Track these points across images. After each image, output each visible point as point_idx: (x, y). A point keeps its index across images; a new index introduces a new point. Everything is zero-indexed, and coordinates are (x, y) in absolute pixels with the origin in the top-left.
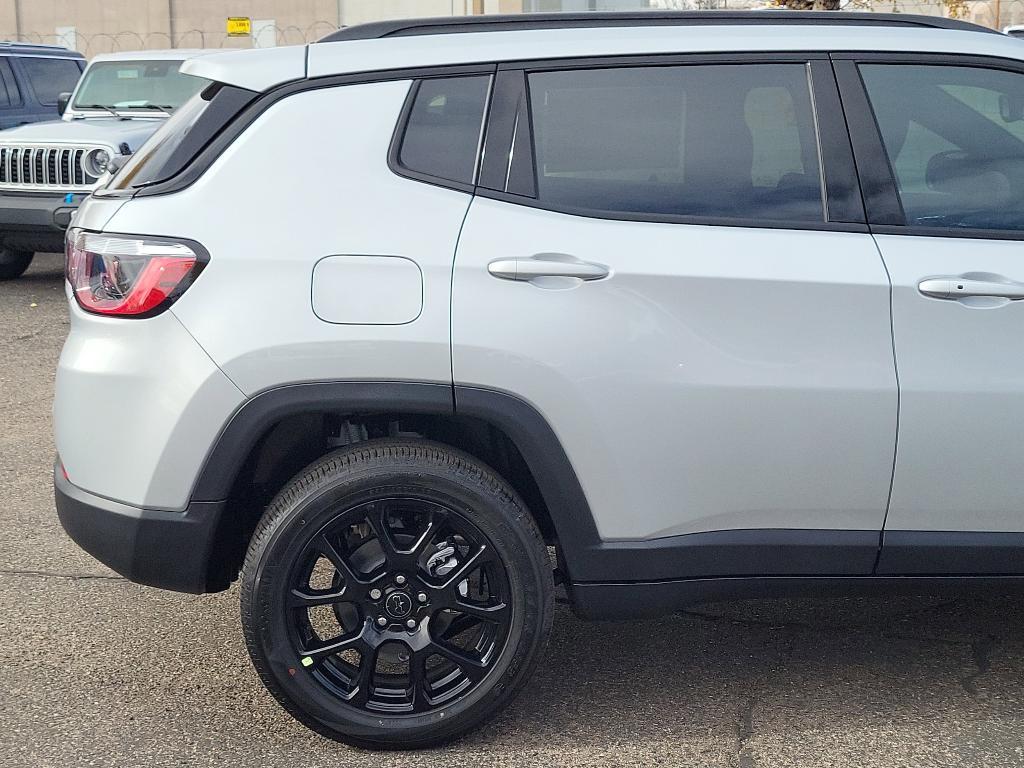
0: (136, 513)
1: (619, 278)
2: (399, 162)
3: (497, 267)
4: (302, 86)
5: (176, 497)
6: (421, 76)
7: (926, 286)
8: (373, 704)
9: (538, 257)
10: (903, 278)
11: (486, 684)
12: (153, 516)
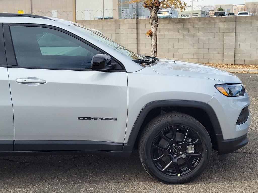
7: (18, 80)
10: (12, 78)
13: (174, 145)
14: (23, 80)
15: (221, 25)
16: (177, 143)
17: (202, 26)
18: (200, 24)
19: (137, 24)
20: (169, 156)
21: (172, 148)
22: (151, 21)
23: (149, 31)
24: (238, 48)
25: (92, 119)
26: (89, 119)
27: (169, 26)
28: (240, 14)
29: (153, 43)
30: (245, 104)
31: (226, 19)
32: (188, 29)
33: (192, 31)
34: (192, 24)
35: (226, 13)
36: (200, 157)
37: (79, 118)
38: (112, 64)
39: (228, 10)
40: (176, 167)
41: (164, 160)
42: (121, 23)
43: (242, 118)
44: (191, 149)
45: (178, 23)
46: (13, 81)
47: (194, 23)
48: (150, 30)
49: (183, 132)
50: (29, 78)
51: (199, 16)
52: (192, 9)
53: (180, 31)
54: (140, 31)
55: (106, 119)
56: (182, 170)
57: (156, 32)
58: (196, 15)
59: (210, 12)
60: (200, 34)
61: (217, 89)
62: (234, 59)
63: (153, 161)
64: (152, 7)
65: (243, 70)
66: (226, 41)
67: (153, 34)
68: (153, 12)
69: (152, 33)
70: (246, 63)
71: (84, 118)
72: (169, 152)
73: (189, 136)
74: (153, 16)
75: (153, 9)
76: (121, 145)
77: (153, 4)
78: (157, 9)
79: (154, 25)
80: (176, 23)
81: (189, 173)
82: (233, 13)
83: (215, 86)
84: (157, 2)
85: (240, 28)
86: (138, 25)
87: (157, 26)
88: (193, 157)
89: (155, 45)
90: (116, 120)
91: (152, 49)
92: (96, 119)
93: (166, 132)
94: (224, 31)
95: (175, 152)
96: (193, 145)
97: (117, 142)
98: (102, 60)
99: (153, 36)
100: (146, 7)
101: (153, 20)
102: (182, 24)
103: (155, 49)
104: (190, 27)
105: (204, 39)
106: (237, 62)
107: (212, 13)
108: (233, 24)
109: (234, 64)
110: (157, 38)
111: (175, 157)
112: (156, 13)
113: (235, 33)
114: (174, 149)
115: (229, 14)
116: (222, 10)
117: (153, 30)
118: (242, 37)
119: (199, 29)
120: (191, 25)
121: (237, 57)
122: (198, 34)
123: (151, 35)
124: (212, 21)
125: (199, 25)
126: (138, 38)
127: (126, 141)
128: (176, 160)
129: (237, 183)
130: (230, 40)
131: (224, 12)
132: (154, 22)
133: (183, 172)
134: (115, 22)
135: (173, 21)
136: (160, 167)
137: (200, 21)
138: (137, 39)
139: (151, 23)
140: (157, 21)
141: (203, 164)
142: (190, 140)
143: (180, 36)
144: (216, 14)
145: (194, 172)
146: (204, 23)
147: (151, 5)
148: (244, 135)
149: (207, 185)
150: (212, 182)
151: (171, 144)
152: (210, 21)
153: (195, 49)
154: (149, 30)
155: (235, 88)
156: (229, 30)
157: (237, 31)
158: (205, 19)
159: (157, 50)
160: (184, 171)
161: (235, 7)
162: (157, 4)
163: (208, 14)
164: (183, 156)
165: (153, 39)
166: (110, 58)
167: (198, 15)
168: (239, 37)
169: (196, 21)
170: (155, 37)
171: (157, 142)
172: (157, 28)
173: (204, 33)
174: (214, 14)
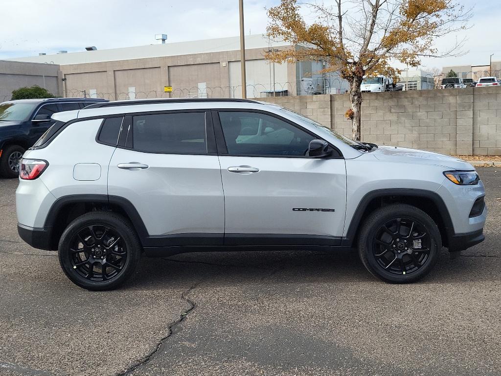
0: (32, 229)
1: (151, 168)
2: (99, 139)
3: (120, 166)
4: (76, 120)
5: (41, 225)
6: (106, 118)
7: (230, 169)
8: (92, 279)
9: (131, 163)
10: (224, 167)
11: (121, 273)
12: (36, 230)
13: (398, 240)
14: (235, 169)
15: (452, 100)
16: (402, 238)
17: (425, 103)
18: (421, 99)
19: (331, 101)
20: (393, 252)
21: (396, 243)
22: (351, 97)
23: (349, 111)
24: (477, 132)
25: (308, 210)
26: (304, 210)
27: (377, 103)
28: (483, 81)
29: (355, 128)
30: (480, 194)
31: (461, 92)
32: (404, 107)
33: (410, 110)
34: (410, 99)
35: (461, 80)
36: (428, 253)
37: (294, 209)
38: (329, 150)
39: (464, 74)
40: (401, 265)
41: (386, 256)
42: (309, 100)
43: (477, 210)
44: (417, 245)
45: (390, 98)
46: (225, 170)
47: (413, 98)
48: (351, 110)
49: (408, 225)
50: (241, 166)
51: (419, 88)
52: (407, 74)
53: (393, 110)
54: (336, 111)
55: (323, 210)
56: (408, 268)
57: (359, 111)
58: (413, 83)
59: (436, 79)
60: (421, 114)
61: (446, 176)
62: (472, 147)
63: (375, 256)
64: (353, 78)
65: (484, 162)
66: (460, 122)
67: (355, 115)
68: (354, 84)
69: (353, 114)
70: (490, 153)
71: (299, 210)
72: (393, 248)
73: (415, 230)
74: (354, 89)
75: (354, 80)
76: (340, 238)
77: (354, 73)
78: (360, 81)
79: (355, 102)
80: (386, 99)
81: (416, 272)
82: (472, 79)
83: (444, 173)
84: (361, 71)
85: (480, 104)
86: (333, 102)
87: (360, 104)
88: (420, 253)
89: (357, 131)
90: (333, 210)
91: (354, 136)
92: (312, 210)
93: (389, 226)
94: (457, 109)
95: (400, 247)
96: (420, 240)
97: (335, 235)
98: (320, 146)
99: (355, 118)
100: (345, 78)
101: (354, 96)
102: (395, 100)
103: (358, 136)
104: (407, 103)
105: (428, 120)
106: (477, 152)
107: (438, 80)
108: (469, 99)
109: (472, 155)
110: (360, 121)
111: (399, 253)
112: (359, 86)
113: (472, 111)
114: (399, 245)
115: (465, 82)
116: (455, 75)
117: (355, 110)
118: (482, 116)
119: (419, 107)
120: (408, 101)
121: (477, 145)
122: (419, 114)
123: (351, 116)
124: (439, 94)
125: (421, 101)
126: (333, 120)
127: (345, 235)
128: (400, 257)
129: (472, 283)
130: (465, 121)
131: (458, 79)
132: (356, 98)
133: (408, 270)
134: (300, 100)
135: (383, 97)
136: (383, 265)
137: (421, 96)
138: (331, 122)
139: (351, 99)
140: (359, 97)
141: (432, 261)
142: (416, 234)
143: (393, 117)
144: (444, 82)
145: (422, 270)
146: (427, 99)
147: (352, 75)
148: (479, 230)
149: (437, 284)
150: (442, 282)
151: (394, 238)
152: (435, 95)
153: (415, 134)
154: (348, 109)
155: (467, 177)
156: (464, 107)
157: (477, 108)
158: (428, 91)
159: (360, 137)
160: (411, 269)
161: (474, 70)
162: (360, 73)
163: (432, 81)
164: (409, 251)
165: (354, 123)
166: (326, 144)
167: (416, 84)
168: (478, 116)
169: (416, 96)
170: (358, 119)
171: (379, 237)
172: (360, 107)
173: (427, 112)
174: (441, 82)
